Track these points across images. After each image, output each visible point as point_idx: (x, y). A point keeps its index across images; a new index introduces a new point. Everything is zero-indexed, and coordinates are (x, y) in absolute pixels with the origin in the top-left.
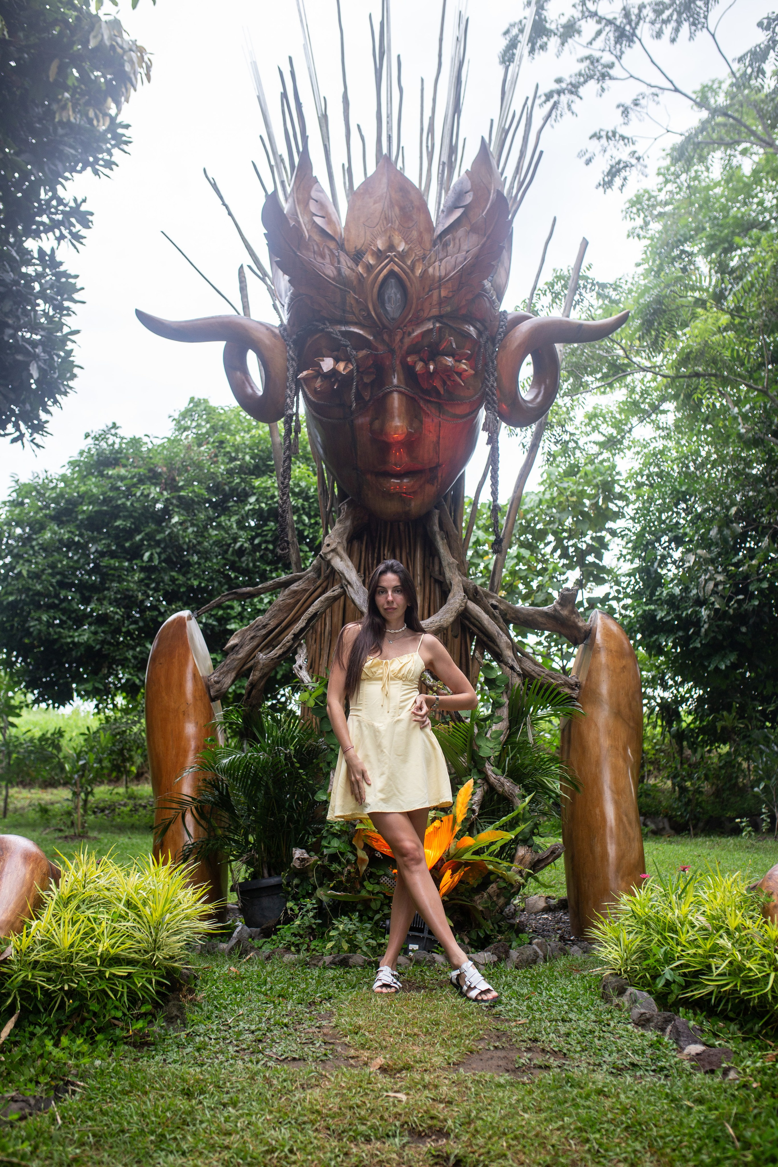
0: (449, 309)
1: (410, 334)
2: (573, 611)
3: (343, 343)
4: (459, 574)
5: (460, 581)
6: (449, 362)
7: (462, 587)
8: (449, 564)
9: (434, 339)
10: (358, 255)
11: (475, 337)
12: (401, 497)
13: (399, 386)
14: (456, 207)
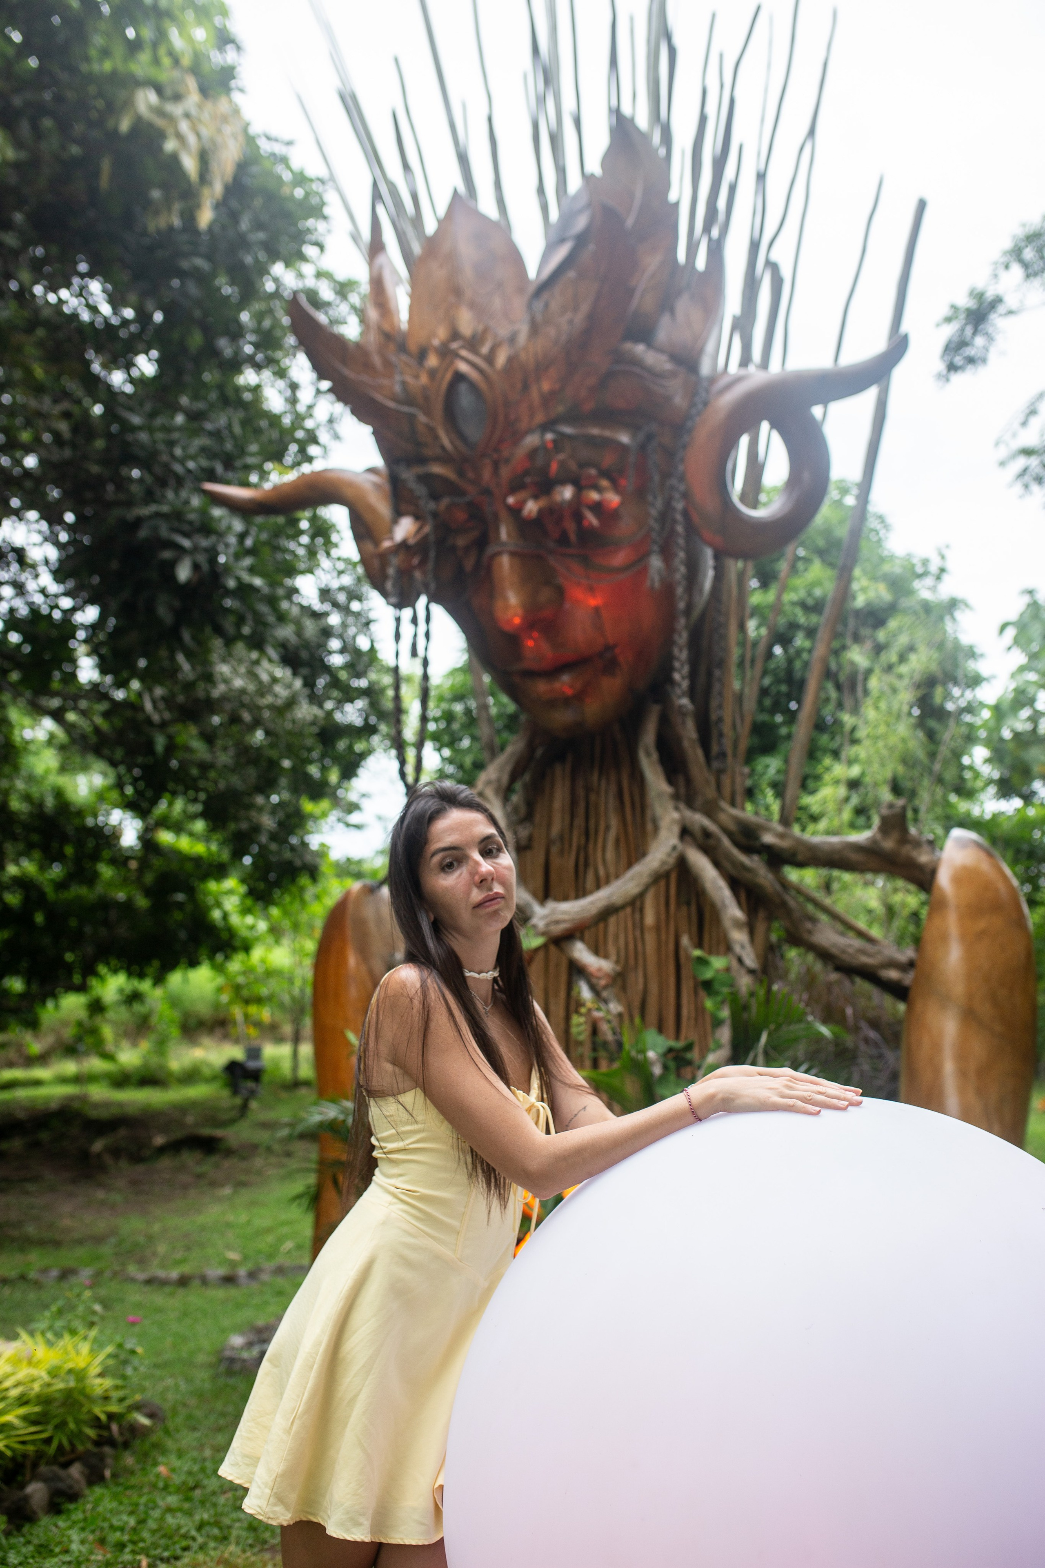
0: (560, 409)
1: (507, 461)
2: (904, 838)
3: (418, 493)
4: (677, 808)
5: (673, 821)
6: (567, 493)
7: (676, 830)
8: (660, 795)
9: (539, 461)
10: (422, 355)
11: (625, 438)
12: (567, 702)
13: (504, 544)
14: (562, 241)
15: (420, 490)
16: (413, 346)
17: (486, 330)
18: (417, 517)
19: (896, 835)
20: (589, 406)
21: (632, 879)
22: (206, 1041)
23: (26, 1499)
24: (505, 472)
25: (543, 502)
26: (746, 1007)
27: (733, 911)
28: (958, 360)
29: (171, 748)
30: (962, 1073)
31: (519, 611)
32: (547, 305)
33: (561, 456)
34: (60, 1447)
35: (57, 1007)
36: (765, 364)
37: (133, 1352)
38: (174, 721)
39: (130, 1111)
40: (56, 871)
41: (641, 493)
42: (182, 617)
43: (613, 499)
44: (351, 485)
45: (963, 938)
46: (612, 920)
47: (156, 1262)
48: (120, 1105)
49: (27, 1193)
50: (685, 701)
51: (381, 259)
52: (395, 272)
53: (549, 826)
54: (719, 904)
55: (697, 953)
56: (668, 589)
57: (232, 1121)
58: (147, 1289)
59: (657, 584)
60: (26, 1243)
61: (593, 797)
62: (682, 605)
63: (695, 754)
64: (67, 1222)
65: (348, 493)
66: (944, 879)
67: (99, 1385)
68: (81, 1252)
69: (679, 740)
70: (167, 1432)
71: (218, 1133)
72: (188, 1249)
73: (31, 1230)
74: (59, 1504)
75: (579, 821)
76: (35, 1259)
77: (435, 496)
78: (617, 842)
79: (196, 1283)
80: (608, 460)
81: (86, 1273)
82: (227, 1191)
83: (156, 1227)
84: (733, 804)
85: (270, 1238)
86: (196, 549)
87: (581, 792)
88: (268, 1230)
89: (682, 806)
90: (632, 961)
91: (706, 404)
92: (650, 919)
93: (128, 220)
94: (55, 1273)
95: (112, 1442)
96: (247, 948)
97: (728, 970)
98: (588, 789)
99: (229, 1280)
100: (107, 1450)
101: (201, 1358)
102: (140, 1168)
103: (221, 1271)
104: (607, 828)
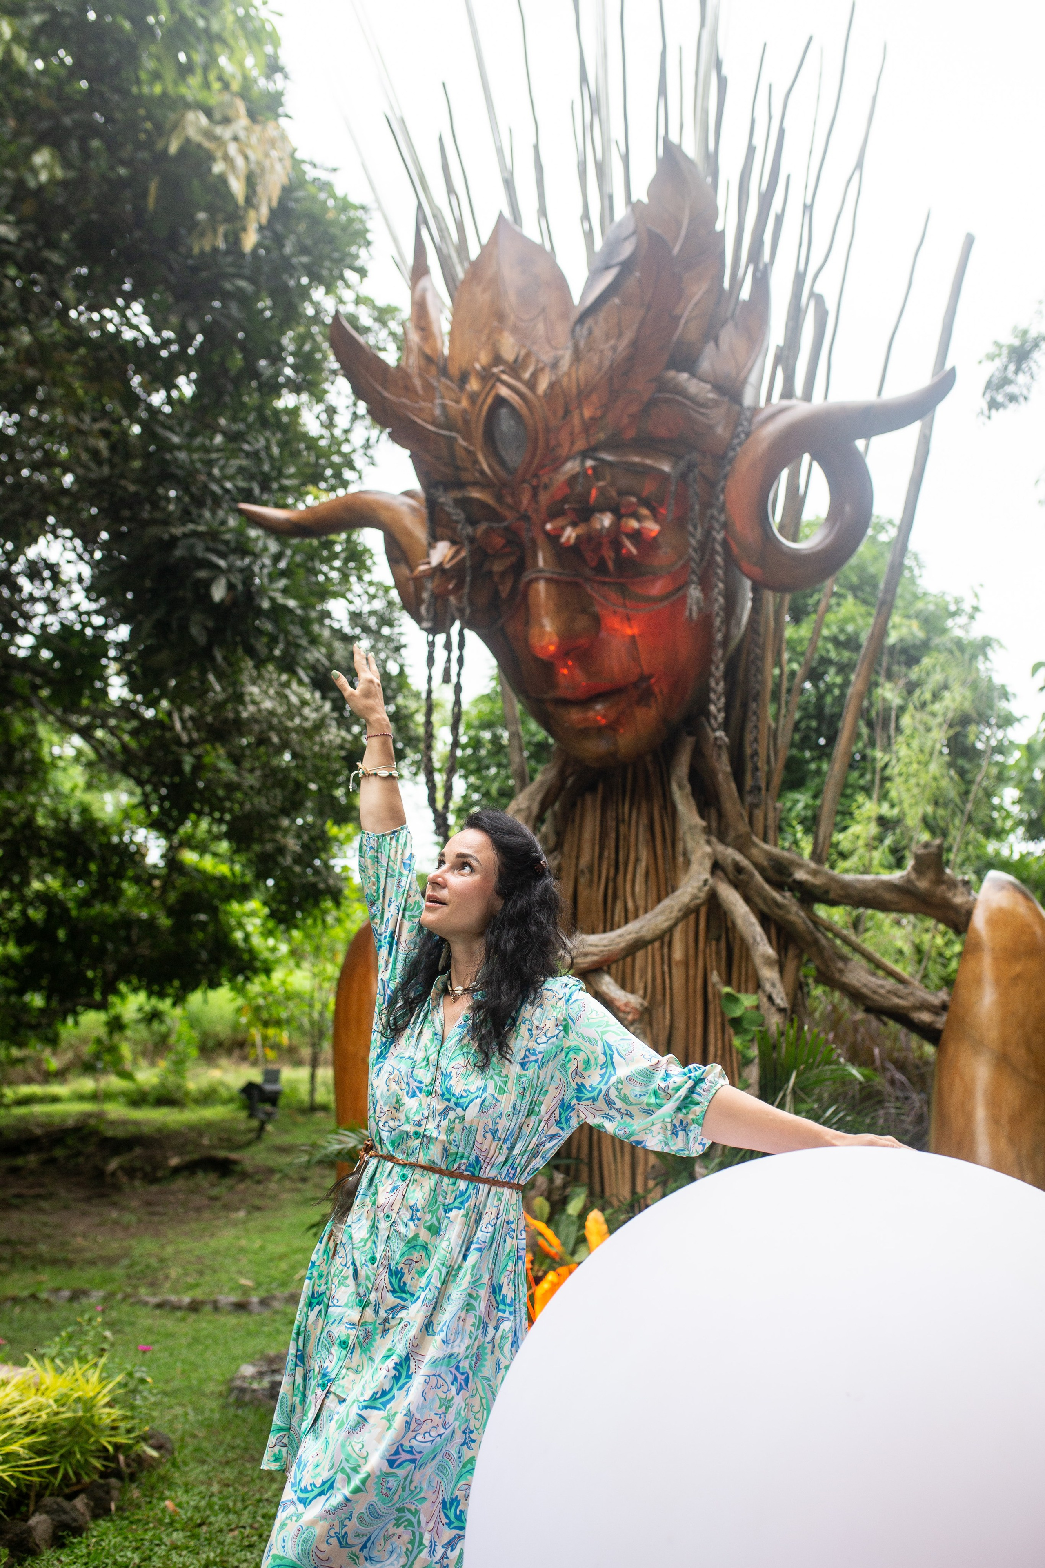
0: (602, 436)
1: (546, 487)
2: (940, 879)
3: (455, 517)
4: (708, 842)
5: (705, 855)
6: (606, 520)
7: (708, 864)
8: (691, 828)
9: (579, 489)
10: (463, 379)
11: (666, 468)
12: (600, 731)
13: (541, 571)
14: (608, 268)
15: (458, 515)
16: (454, 370)
17: (528, 355)
18: (453, 542)
19: (931, 875)
20: (631, 433)
21: (661, 913)
22: (224, 1062)
23: (30, 1531)
24: (544, 498)
25: (581, 529)
26: (774, 1047)
27: (764, 949)
28: (1000, 398)
29: (198, 767)
30: (994, 1120)
31: (555, 639)
32: (590, 332)
33: (601, 484)
34: (66, 1476)
35: (76, 1023)
36: (807, 396)
37: (143, 1381)
38: (203, 741)
39: (146, 1130)
40: (80, 888)
41: (681, 522)
42: (215, 636)
43: (652, 527)
44: (388, 508)
45: (998, 981)
46: (640, 955)
47: (168, 1285)
48: (136, 1123)
49: (41, 1211)
50: (720, 734)
51: (423, 283)
52: (437, 295)
53: (578, 858)
54: (751, 941)
55: (727, 990)
56: (706, 620)
57: (249, 1144)
58: (157, 1312)
59: (695, 615)
60: (38, 1262)
61: (623, 829)
62: (719, 637)
63: (728, 787)
64: (80, 1241)
65: (385, 516)
66: (979, 920)
67: (107, 1415)
68: (92, 1272)
69: (713, 774)
70: (174, 1464)
71: (234, 1156)
72: (201, 1273)
73: (43, 1248)
74: (63, 1537)
75: (610, 852)
76: (47, 1278)
77: (472, 521)
78: (647, 874)
79: (208, 1308)
80: (649, 488)
81: (98, 1294)
82: (241, 1214)
83: (170, 1249)
84: (765, 841)
85: (283, 1266)
86: (231, 569)
87: (611, 824)
88: (282, 1257)
89: (714, 840)
90: (659, 997)
91: (748, 434)
92: (678, 954)
93: (173, 241)
94: (66, 1293)
95: (118, 1474)
96: (268, 971)
97: (757, 1007)
98: (618, 821)
99: (241, 1307)
100: (113, 1481)
101: (210, 1387)
102: (154, 1188)
103: (233, 1298)
104: (637, 860)
